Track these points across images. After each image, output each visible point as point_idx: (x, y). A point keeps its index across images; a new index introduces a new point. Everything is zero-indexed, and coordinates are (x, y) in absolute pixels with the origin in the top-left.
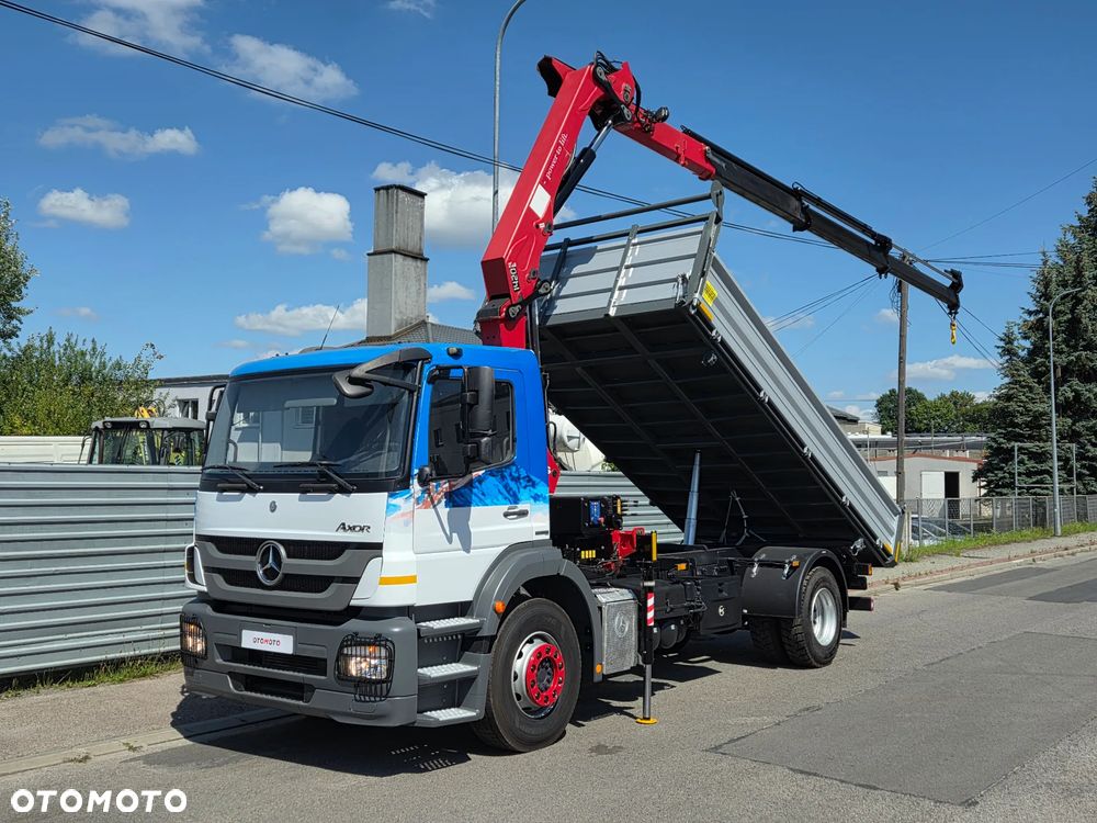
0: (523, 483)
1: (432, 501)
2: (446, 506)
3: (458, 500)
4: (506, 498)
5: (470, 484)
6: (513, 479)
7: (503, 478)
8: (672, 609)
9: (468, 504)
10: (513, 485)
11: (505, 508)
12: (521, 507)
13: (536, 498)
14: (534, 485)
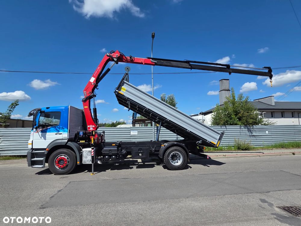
0: (61, 129)
1: (38, 132)
2: (41, 132)
3: (44, 132)
4: (56, 131)
5: (47, 129)
6: (58, 128)
7: (55, 128)
8: (111, 153)
9: (46, 132)
10: (58, 129)
11: (56, 133)
12: (60, 133)
13: (64, 131)
14: (64, 129)
